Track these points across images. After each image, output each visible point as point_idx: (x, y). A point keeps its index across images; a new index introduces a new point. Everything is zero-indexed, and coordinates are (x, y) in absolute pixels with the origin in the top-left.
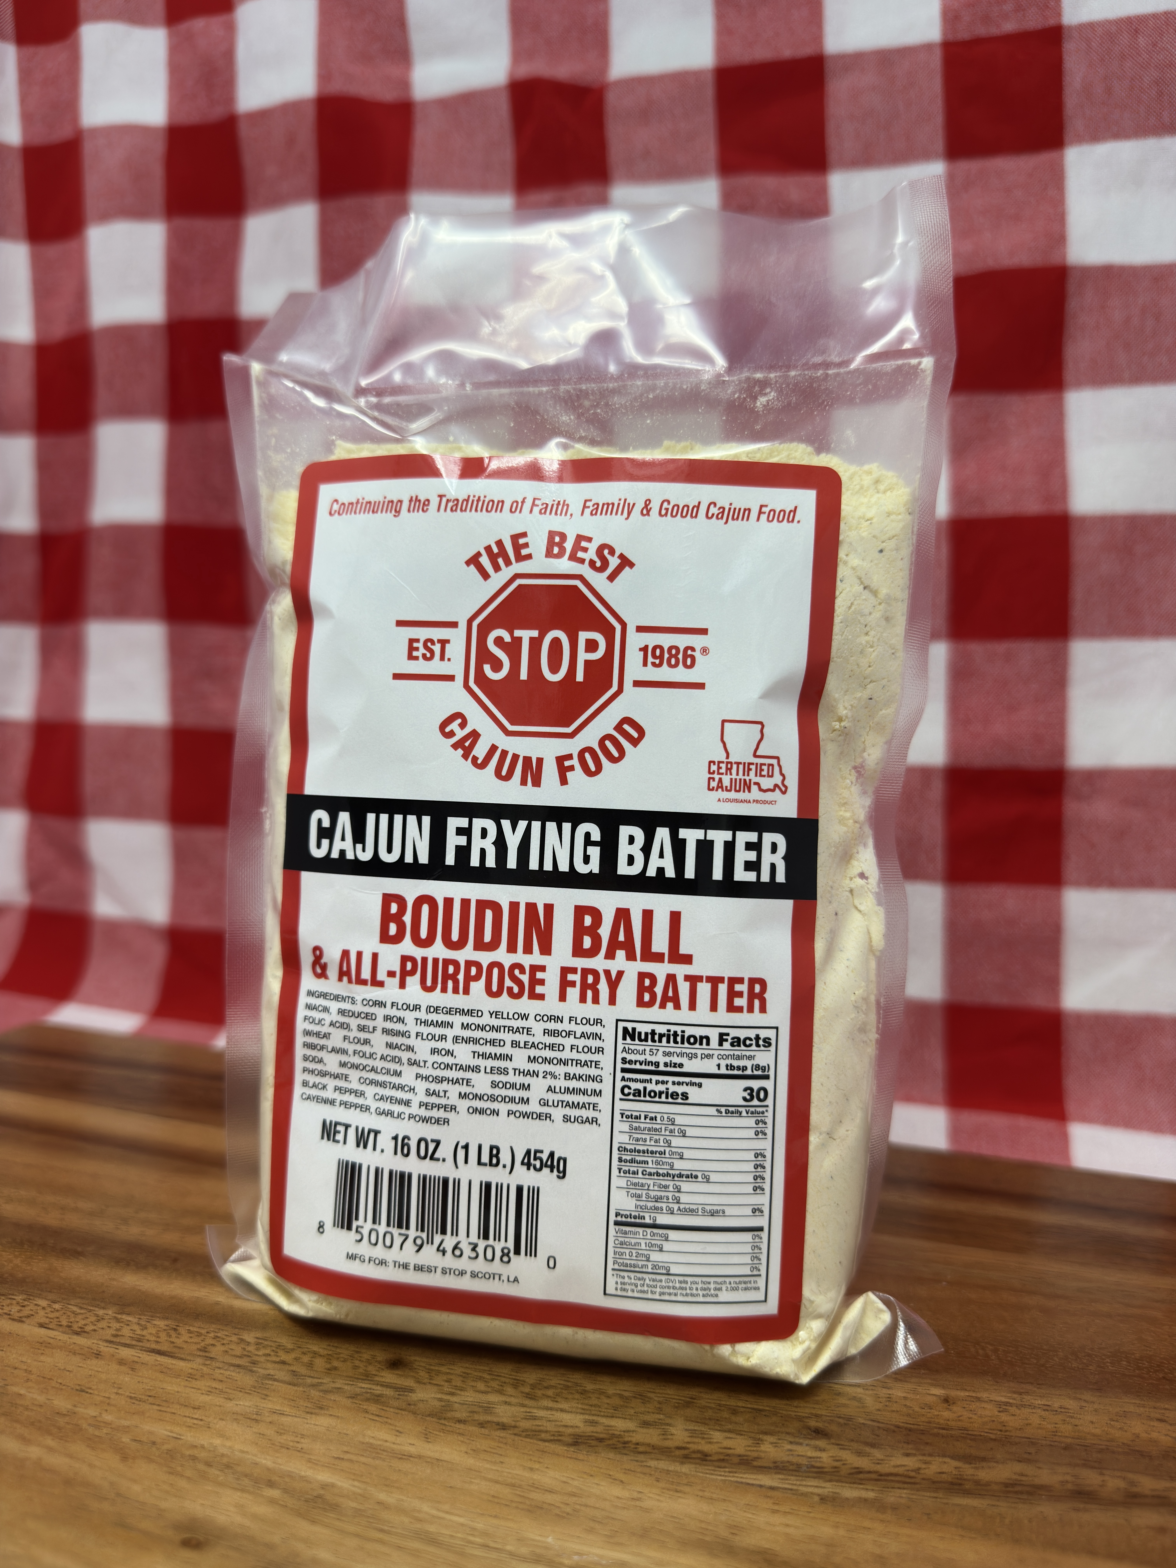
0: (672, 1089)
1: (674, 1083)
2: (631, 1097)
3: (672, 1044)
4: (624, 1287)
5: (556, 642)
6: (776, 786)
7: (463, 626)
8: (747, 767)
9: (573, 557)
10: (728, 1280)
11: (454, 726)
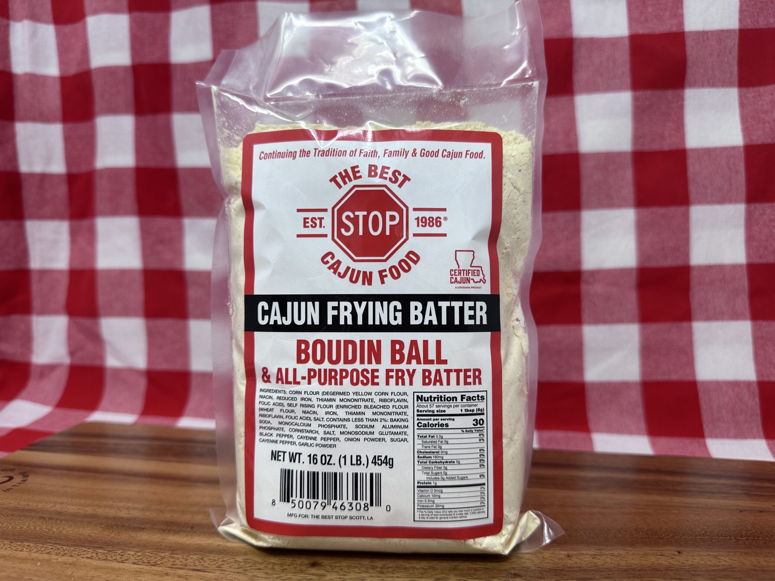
0: (441, 422)
1: (441, 420)
2: (422, 427)
3: (440, 401)
4: (423, 516)
5: (375, 217)
6: (481, 280)
7: (330, 211)
8: (468, 272)
9: (381, 177)
10: (470, 509)
11: (328, 258)
